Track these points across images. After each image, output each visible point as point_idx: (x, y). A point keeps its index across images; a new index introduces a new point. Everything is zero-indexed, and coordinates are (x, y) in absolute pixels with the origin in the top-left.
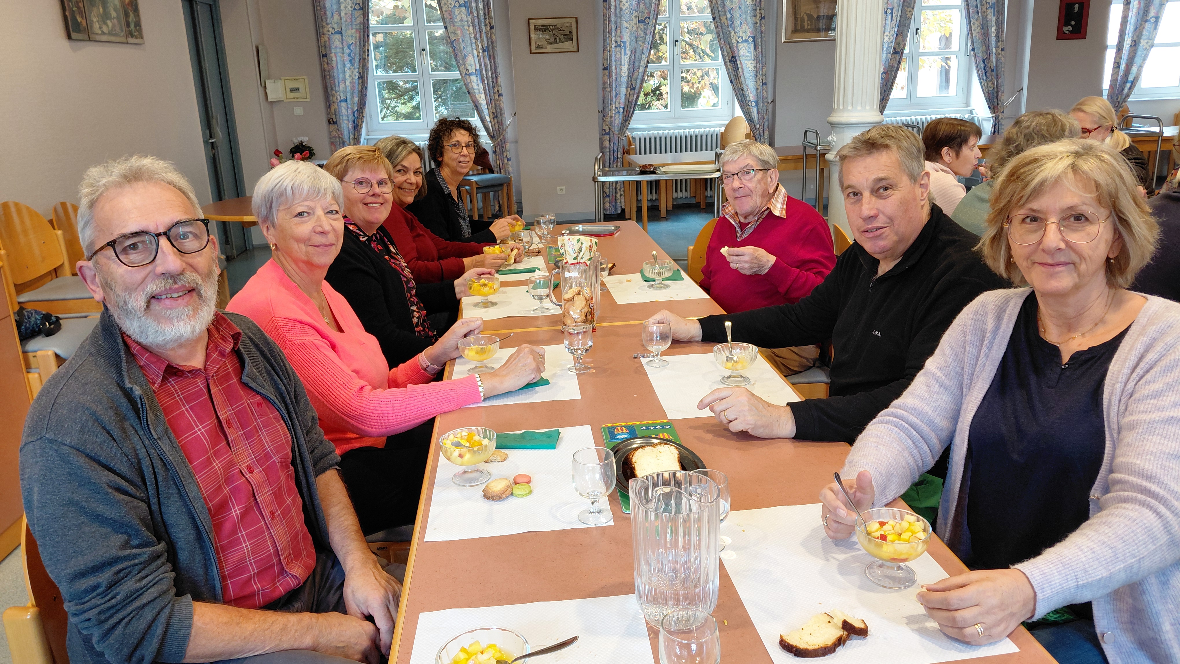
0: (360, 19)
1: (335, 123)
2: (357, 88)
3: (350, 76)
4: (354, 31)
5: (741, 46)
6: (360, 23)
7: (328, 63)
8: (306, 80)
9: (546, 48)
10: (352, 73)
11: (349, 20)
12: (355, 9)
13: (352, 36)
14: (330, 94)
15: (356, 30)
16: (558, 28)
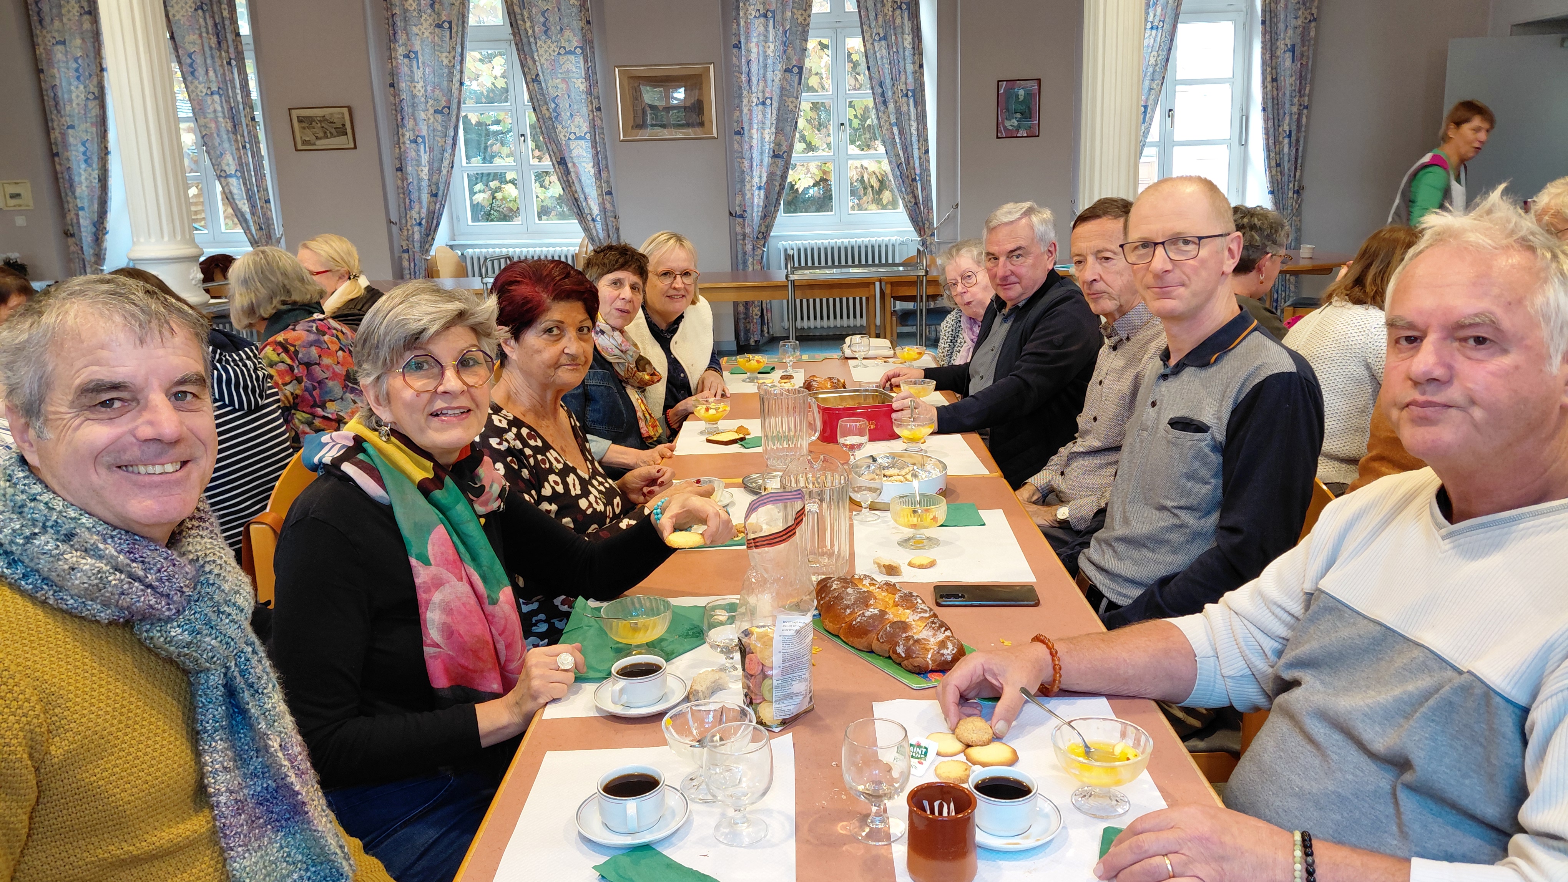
0: (95, 111)
1: (72, 235)
2: (97, 192)
3: (86, 179)
4: (89, 124)
5: (573, 145)
6: (96, 116)
7: (60, 164)
8: (29, 185)
9: (314, 144)
10: (90, 175)
11: (83, 112)
12: (88, 99)
13: (87, 131)
14: (64, 200)
15: (92, 124)
16: (327, 120)
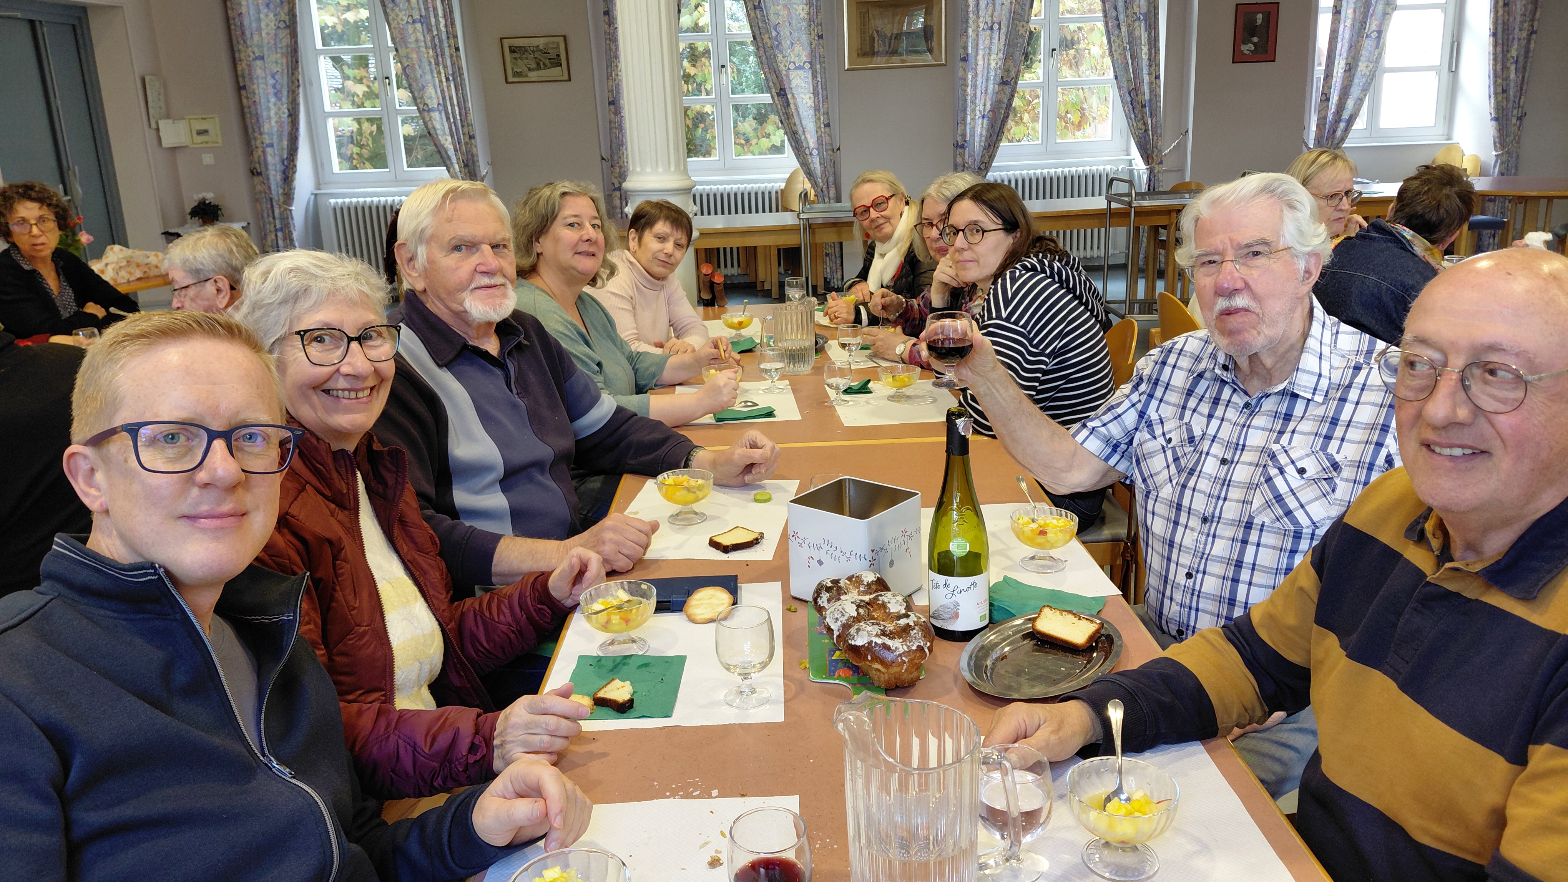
0: (286, 41)
1: (259, 174)
2: (287, 128)
3: (276, 114)
4: (279, 55)
5: (792, 74)
6: (287, 46)
7: (247, 98)
8: (217, 120)
9: (526, 76)
10: (279, 109)
11: (272, 42)
12: (278, 27)
13: (276, 62)
14: (252, 136)
15: (283, 54)
16: (541, 51)
